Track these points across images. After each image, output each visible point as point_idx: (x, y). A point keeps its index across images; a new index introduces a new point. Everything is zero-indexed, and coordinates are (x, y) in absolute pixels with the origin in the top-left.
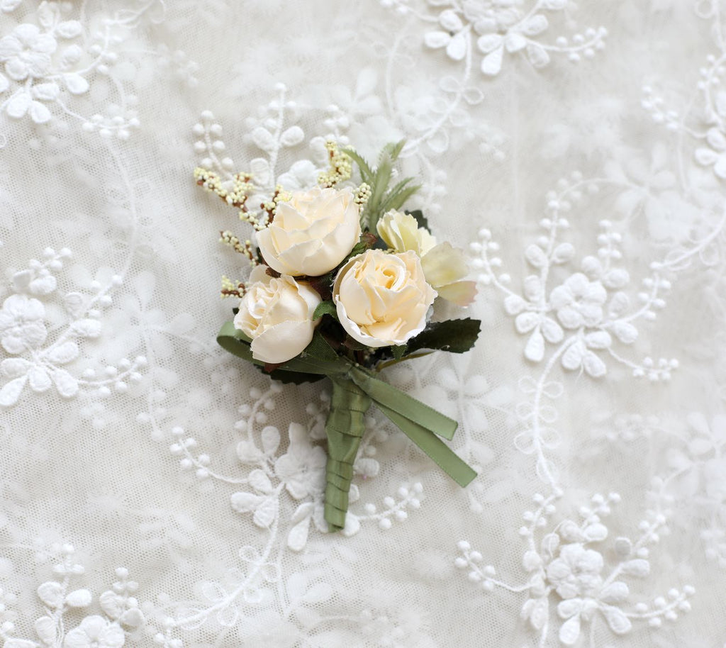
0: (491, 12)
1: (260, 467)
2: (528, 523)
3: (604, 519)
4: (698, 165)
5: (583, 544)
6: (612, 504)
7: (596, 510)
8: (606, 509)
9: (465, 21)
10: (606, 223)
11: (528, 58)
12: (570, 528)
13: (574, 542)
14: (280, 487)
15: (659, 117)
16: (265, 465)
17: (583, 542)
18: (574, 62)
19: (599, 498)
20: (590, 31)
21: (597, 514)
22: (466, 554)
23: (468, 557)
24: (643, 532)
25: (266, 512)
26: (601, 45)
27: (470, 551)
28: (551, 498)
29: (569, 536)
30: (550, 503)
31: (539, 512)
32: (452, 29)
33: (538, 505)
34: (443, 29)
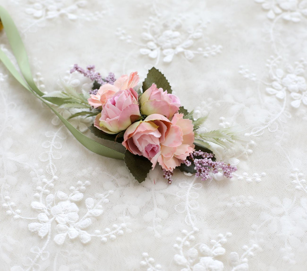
0: (169, 41)
1: (44, 212)
2: (179, 243)
3: (224, 245)
4: (268, 94)
5: (212, 257)
6: (228, 237)
7: (220, 241)
8: (224, 240)
9: (158, 45)
10: (222, 118)
11: (185, 56)
12: (204, 247)
13: (207, 256)
14: (52, 219)
15: (247, 76)
16: (46, 211)
17: (213, 256)
18: (205, 57)
19: (221, 235)
20: (214, 46)
21: (220, 243)
22: (146, 259)
23: (147, 261)
24: (245, 250)
25: (44, 230)
26: (219, 51)
27: (148, 257)
28: (192, 232)
29: (204, 251)
30: (192, 234)
31: (185, 238)
32: (152, 48)
33: (184, 235)
34: (148, 48)
